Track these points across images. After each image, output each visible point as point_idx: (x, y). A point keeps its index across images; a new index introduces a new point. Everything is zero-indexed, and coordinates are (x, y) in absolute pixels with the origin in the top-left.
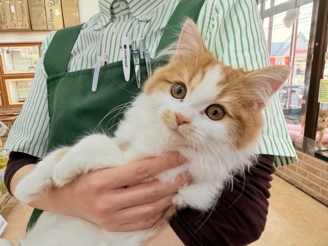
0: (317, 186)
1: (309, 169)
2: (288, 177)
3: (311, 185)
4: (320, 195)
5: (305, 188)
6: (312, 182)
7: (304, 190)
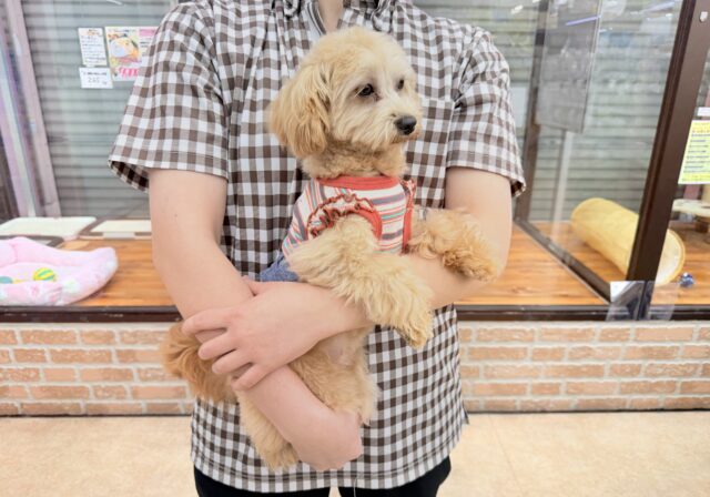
0: (668, 382)
1: (649, 353)
2: (575, 401)
3: (650, 388)
4: (676, 396)
5: (632, 401)
6: (653, 381)
7: (627, 407)
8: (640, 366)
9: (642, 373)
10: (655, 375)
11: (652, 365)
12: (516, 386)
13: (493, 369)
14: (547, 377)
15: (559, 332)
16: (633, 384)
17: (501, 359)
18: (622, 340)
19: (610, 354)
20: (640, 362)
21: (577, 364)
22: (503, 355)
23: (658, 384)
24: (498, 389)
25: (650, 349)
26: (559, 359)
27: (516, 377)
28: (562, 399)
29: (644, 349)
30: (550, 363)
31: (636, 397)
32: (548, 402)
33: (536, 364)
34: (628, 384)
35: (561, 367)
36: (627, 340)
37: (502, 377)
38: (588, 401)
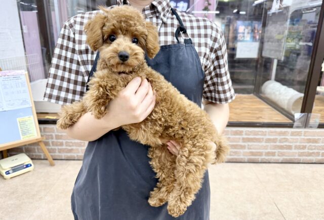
8: (306, 146)
9: (307, 149)
10: (312, 149)
11: (310, 145)
12: (259, 152)
13: (251, 145)
14: (271, 149)
15: (275, 132)
16: (303, 152)
17: (254, 142)
18: (300, 136)
19: (295, 141)
20: (306, 144)
21: (282, 144)
22: (255, 141)
23: (313, 153)
24: (252, 154)
25: (310, 139)
26: (275, 142)
27: (259, 149)
28: (276, 158)
29: (308, 139)
30: (272, 144)
31: (304, 158)
32: (271, 159)
33: (267, 144)
34: (301, 153)
35: (276, 145)
36: (301, 135)
37: (254, 149)
38: (286, 159)
